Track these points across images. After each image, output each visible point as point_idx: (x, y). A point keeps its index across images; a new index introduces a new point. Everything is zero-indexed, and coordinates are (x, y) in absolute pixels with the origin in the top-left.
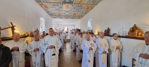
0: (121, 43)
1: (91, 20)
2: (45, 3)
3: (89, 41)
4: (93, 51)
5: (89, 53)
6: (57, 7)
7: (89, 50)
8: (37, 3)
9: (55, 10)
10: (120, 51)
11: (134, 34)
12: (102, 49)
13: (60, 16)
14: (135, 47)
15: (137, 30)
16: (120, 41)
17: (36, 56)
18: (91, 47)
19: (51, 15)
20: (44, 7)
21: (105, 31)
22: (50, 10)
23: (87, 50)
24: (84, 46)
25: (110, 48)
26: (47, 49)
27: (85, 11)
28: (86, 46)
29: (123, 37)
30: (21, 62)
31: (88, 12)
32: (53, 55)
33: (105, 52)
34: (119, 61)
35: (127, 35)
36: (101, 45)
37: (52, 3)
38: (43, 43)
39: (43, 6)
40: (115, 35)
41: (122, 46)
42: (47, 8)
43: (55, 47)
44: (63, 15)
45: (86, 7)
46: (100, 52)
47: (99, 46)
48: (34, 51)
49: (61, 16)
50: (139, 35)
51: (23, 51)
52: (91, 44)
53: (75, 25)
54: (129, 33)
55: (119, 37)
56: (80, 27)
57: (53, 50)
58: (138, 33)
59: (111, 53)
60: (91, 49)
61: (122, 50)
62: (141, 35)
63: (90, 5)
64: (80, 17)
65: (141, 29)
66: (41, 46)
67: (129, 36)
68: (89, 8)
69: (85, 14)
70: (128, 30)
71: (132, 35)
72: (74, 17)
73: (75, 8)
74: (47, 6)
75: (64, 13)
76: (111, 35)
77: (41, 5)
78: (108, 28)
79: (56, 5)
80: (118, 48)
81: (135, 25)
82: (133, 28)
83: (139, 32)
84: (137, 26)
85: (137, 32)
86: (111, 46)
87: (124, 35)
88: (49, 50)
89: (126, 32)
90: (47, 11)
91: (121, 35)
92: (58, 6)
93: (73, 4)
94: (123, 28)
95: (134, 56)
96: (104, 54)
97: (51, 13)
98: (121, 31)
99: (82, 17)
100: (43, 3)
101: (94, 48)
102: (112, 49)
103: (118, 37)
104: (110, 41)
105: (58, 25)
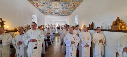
0: (104, 36)
1: (77, 16)
2: (36, 2)
3: (71, 34)
4: (75, 45)
5: (71, 46)
6: (47, 5)
7: (72, 43)
8: (29, 1)
9: (45, 7)
10: (103, 44)
11: (117, 28)
12: (84, 43)
13: (50, 13)
14: (118, 40)
15: (120, 23)
16: (103, 35)
17: (20, 49)
18: (74, 40)
19: (43, 12)
20: (36, 6)
21: (90, 25)
22: (41, 8)
23: (69, 44)
24: (67, 40)
25: (93, 41)
26: (29, 42)
27: (72, 8)
28: (68, 39)
29: (106, 30)
30: (4, 54)
31: (75, 9)
32: (35, 48)
33: (87, 46)
34: (103, 54)
35: (110, 28)
36: (84, 39)
37: (41, 1)
38: (26, 36)
39: (35, 4)
40: (98, 29)
41: (106, 39)
42: (38, 7)
43: (36, 41)
44: (53, 13)
45: (73, 5)
46: (83, 46)
47: (82, 40)
48: (17, 44)
49: (52, 13)
50: (122, 28)
51: (7, 43)
52: (74, 38)
53: (65, 22)
54: (112, 27)
55: (103, 30)
56: (69, 23)
57: (35, 43)
58: (121, 27)
59: (94, 47)
60: (73, 42)
61: (105, 43)
62: (124, 28)
63: (76, 2)
64: (68, 14)
65: (125, 22)
66: (24, 39)
67: (112, 29)
68: (75, 5)
69: (73, 11)
70: (111, 24)
71: (115, 28)
72: (63, 14)
73: (63, 5)
74: (38, 4)
75: (54, 11)
76: (95, 28)
77: (33, 3)
78: (92, 22)
79: (45, 3)
80: (101, 41)
81: (118, 18)
82: (116, 21)
83: (123, 25)
84: (120, 19)
85: (120, 25)
86: (94, 40)
87: (107, 29)
88: (31, 43)
89: (109, 25)
90: (39, 9)
91: (104, 29)
92: (47, 3)
93: (61, 2)
94: (106, 21)
95: (117, 50)
96: (87, 48)
97: (43, 11)
98: (104, 25)
99: (70, 14)
100: (34, 2)
101: (77, 42)
102: (95, 42)
103: (101, 31)
104: (93, 35)
105: (51, 21)
